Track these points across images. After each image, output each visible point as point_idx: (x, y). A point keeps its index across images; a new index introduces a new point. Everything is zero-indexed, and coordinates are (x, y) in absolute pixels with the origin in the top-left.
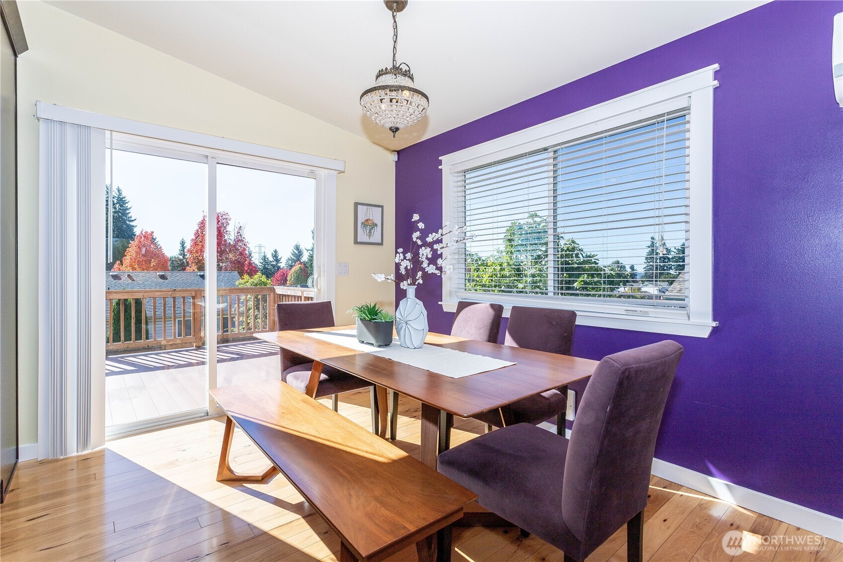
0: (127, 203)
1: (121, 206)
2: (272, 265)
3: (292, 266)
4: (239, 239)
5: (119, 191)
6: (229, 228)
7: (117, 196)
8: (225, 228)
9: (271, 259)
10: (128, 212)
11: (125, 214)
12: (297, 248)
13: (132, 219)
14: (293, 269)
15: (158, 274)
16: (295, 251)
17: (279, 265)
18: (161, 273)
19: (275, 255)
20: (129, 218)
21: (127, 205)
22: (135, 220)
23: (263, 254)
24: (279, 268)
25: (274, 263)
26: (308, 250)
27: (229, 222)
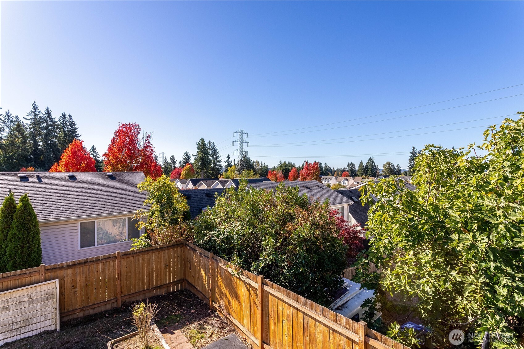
0: (76, 125)
1: (72, 127)
2: (171, 165)
3: (183, 167)
4: (148, 146)
5: (70, 117)
6: (140, 136)
7: (69, 120)
8: (136, 136)
9: (170, 161)
10: (76, 131)
11: (74, 132)
12: (187, 154)
13: (79, 135)
14: (185, 168)
15: (68, 174)
16: (185, 156)
17: (175, 165)
18: (71, 174)
19: (173, 159)
20: (77, 135)
21: (75, 126)
22: (81, 136)
23: (165, 159)
24: (175, 167)
25: (172, 164)
26: (194, 156)
27: (139, 131)
